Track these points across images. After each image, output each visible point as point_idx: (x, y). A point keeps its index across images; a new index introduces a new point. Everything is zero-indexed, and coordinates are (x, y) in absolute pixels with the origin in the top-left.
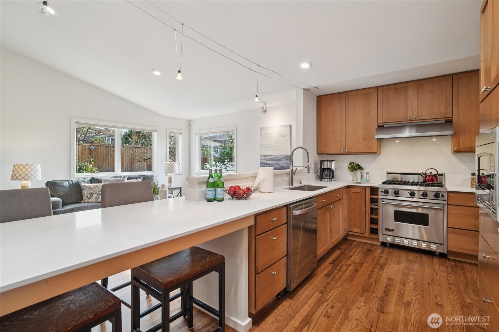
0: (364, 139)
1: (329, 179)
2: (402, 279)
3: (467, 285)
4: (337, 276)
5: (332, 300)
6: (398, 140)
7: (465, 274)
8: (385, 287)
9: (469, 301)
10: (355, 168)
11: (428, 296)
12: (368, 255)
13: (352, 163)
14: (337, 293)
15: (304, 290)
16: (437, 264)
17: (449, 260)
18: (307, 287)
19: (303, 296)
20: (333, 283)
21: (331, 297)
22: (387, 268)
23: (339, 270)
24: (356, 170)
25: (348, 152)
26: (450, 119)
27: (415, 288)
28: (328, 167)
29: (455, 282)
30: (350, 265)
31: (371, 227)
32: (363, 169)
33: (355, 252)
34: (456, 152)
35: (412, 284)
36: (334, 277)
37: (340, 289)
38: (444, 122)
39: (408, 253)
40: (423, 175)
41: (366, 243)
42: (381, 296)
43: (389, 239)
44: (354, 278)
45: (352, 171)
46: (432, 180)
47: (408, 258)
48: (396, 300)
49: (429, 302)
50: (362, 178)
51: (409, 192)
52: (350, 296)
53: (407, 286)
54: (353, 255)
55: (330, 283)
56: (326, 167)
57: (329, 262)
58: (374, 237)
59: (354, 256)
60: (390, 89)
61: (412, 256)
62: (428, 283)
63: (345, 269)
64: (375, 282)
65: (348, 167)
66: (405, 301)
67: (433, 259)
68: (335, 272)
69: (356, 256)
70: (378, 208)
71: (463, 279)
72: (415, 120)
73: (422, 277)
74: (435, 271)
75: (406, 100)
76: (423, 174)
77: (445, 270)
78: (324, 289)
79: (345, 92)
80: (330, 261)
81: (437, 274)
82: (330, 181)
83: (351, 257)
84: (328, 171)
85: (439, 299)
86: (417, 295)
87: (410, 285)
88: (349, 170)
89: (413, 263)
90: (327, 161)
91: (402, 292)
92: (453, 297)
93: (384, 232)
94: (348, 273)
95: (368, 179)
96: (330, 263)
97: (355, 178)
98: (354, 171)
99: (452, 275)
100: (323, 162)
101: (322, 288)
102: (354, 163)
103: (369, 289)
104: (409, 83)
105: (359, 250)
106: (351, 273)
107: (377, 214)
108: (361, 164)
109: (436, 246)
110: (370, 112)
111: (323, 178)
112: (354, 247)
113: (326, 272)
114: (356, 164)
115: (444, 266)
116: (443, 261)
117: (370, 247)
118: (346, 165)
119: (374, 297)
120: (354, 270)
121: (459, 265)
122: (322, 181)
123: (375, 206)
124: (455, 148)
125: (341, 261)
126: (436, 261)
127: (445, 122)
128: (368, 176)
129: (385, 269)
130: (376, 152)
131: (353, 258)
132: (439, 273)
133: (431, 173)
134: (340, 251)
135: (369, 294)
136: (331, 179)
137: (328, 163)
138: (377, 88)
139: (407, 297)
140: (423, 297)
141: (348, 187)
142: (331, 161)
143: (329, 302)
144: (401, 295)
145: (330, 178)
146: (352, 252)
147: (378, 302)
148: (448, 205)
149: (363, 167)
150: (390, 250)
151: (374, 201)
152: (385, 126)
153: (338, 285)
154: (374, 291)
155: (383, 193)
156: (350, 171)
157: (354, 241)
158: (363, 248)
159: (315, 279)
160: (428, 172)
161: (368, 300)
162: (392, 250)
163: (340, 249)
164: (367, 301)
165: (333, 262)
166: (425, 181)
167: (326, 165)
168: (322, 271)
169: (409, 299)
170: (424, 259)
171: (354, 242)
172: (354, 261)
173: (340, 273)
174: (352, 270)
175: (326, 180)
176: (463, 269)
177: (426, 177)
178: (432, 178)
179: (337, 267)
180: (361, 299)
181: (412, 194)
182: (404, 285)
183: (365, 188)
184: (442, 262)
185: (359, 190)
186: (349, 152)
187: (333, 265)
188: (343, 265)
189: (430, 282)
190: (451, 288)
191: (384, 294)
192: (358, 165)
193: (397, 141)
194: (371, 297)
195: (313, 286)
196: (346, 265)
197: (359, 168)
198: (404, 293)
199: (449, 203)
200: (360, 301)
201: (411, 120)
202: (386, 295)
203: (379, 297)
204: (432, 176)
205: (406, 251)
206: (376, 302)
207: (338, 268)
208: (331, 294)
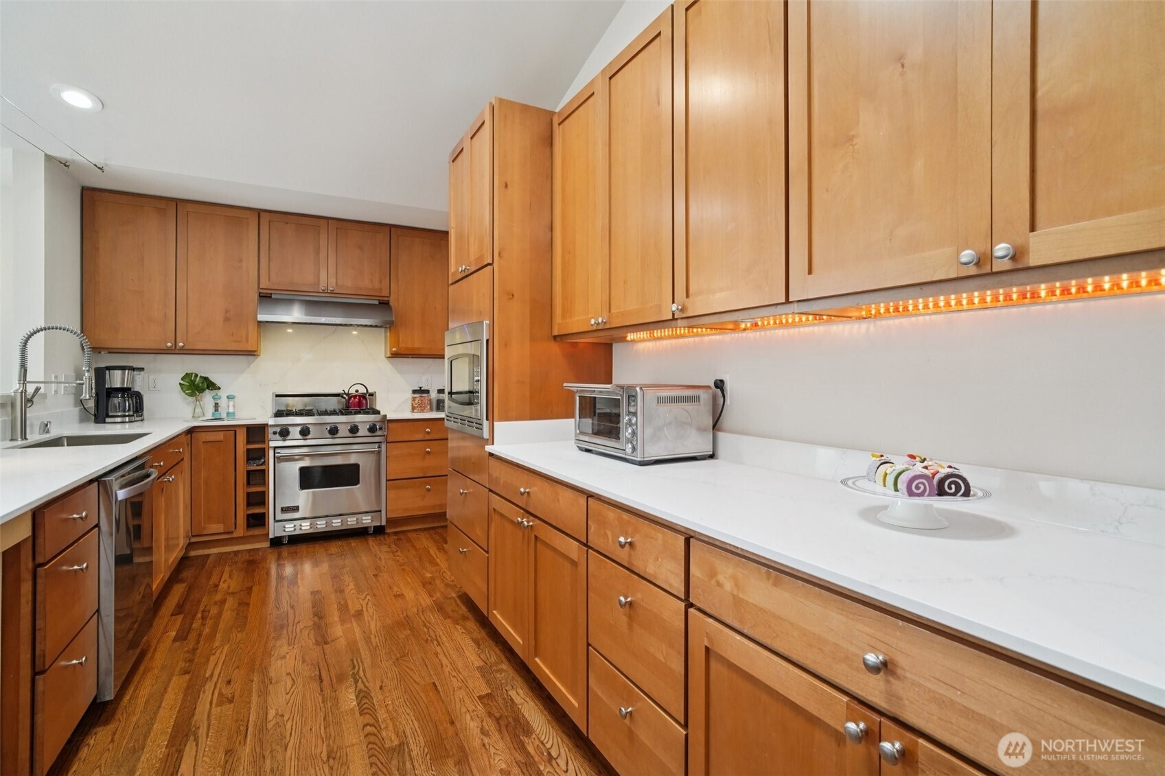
0: (227, 320)
1: (129, 416)
2: (333, 585)
3: (420, 558)
4: (207, 630)
5: (220, 673)
6: (290, 328)
7: (413, 546)
8: (313, 608)
9: (429, 575)
10: (197, 386)
11: (381, 592)
12: (254, 571)
13: (192, 374)
14: (224, 657)
15: (135, 690)
16: (375, 546)
17: (389, 534)
18: (139, 682)
19: (141, 702)
20: (204, 645)
21: (214, 669)
22: (302, 579)
23: (203, 618)
24: (202, 391)
25: (183, 346)
26: (386, 299)
27: (359, 589)
28: (124, 384)
29: (405, 560)
30: (224, 601)
31: (251, 511)
32: (220, 388)
33: (222, 576)
34: (395, 355)
35: (352, 586)
36: (200, 635)
37: (226, 648)
38: (377, 302)
39: (325, 544)
40: (345, 396)
41: (236, 553)
42: (312, 623)
43: (290, 528)
44: (246, 618)
45: (192, 395)
46: (360, 404)
47: (329, 552)
48: (340, 617)
49: (385, 598)
50: (216, 410)
51: (329, 429)
52: (255, 648)
53: (347, 591)
54: (219, 582)
55: (195, 650)
56: (118, 385)
57: (170, 613)
58: (256, 534)
59: (224, 582)
60: (287, 223)
61: (334, 547)
62: (374, 575)
63: (215, 611)
64: (292, 607)
65: (180, 384)
66: (352, 612)
67: (367, 540)
68: (196, 625)
69: (229, 581)
70: (264, 470)
71: (414, 552)
72: (332, 292)
73: (362, 571)
74: (376, 556)
75: (317, 252)
76: (345, 393)
77: (389, 550)
78: (187, 665)
79: (178, 199)
80: (172, 610)
81: (380, 559)
82: (130, 422)
83: (217, 586)
84: (123, 397)
85: (395, 589)
86: (366, 597)
87: (350, 587)
88: (184, 392)
89: (341, 556)
90: (123, 368)
91: (342, 602)
92: (411, 579)
93: (280, 516)
94: (227, 615)
95: (231, 410)
96: (172, 615)
97: (198, 410)
98: (198, 394)
99: (399, 553)
100: (107, 372)
101: (182, 664)
102: (196, 376)
103: (286, 622)
104: (322, 221)
105: (227, 569)
106: (235, 612)
107: (264, 482)
108: (213, 378)
109: (370, 518)
110: (241, 261)
111: (108, 416)
112: (214, 567)
113: (173, 634)
114: (201, 377)
115: (386, 545)
116: (382, 539)
117: (250, 556)
118: (177, 378)
119: (301, 631)
120: (238, 606)
121: (402, 536)
122: (105, 422)
123: (257, 465)
124: (394, 349)
125: (199, 602)
126: (371, 541)
127: (380, 303)
128: (231, 403)
129: (299, 581)
130: (255, 351)
131: (223, 586)
132: (382, 557)
133: (357, 391)
134: (184, 585)
135: (290, 628)
136: (133, 415)
137: (124, 374)
138: (259, 212)
139: (353, 606)
140: (375, 595)
141: (191, 431)
142: (133, 369)
143: (215, 678)
144: (343, 608)
145: (131, 413)
146: (214, 580)
147: (312, 632)
148: (387, 442)
149: (218, 384)
150: (293, 548)
151: (256, 455)
152: (273, 296)
153: (217, 644)
154: (296, 621)
155: (277, 436)
156: (187, 394)
157: (208, 556)
158: (236, 562)
159: (152, 657)
160: (352, 391)
161: (293, 638)
162: (295, 548)
163: (182, 581)
164: (293, 641)
165: (180, 609)
166: (348, 407)
167: (116, 380)
168: (161, 637)
169: (358, 607)
170: (353, 544)
171: (208, 558)
172: (230, 591)
173: (209, 623)
174: (233, 608)
175: (119, 420)
176: (409, 540)
177: (350, 398)
178: (359, 400)
179: (196, 615)
180: (279, 643)
181: (334, 431)
182: (342, 591)
183: (233, 429)
184: (380, 540)
185: (220, 436)
186: (186, 348)
187: (182, 616)
188: (208, 607)
189: (375, 572)
190: (404, 570)
191: (316, 619)
192: (206, 379)
193: (290, 331)
194: (296, 632)
195: (156, 671)
196: (215, 603)
197: (208, 388)
198: (346, 602)
199: (389, 440)
200: (280, 647)
201: (326, 291)
202: (320, 618)
203: (309, 625)
204: (359, 396)
205: (322, 542)
206: (308, 634)
207: (199, 615)
208: (211, 665)
